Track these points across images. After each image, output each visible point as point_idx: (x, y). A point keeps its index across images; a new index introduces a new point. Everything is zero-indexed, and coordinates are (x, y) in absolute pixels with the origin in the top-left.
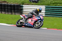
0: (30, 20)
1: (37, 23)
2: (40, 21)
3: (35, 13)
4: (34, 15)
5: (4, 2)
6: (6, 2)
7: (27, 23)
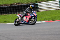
0: (25, 18)
1: (31, 19)
2: (34, 17)
3: (29, 10)
4: (28, 13)
5: (18, 3)
6: (20, 3)
7: (23, 21)
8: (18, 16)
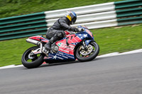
1: (82, 47)
8: (36, 42)
